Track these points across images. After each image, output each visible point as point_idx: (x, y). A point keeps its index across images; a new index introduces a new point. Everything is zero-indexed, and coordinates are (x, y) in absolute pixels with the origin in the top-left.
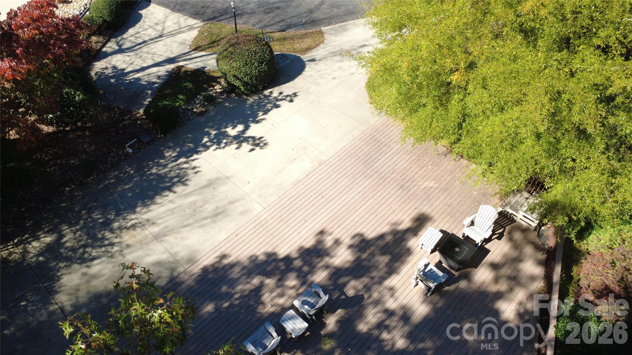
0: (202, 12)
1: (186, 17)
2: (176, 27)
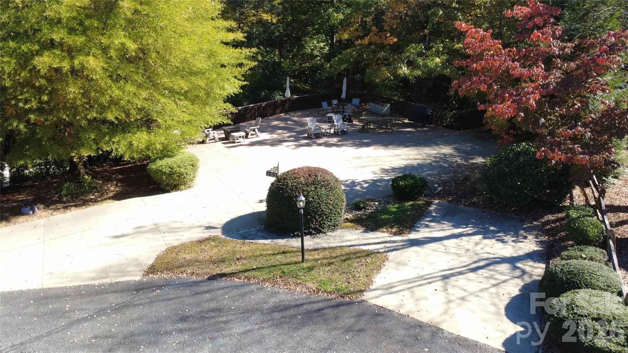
0: (364, 318)
1: (402, 311)
2: (419, 292)
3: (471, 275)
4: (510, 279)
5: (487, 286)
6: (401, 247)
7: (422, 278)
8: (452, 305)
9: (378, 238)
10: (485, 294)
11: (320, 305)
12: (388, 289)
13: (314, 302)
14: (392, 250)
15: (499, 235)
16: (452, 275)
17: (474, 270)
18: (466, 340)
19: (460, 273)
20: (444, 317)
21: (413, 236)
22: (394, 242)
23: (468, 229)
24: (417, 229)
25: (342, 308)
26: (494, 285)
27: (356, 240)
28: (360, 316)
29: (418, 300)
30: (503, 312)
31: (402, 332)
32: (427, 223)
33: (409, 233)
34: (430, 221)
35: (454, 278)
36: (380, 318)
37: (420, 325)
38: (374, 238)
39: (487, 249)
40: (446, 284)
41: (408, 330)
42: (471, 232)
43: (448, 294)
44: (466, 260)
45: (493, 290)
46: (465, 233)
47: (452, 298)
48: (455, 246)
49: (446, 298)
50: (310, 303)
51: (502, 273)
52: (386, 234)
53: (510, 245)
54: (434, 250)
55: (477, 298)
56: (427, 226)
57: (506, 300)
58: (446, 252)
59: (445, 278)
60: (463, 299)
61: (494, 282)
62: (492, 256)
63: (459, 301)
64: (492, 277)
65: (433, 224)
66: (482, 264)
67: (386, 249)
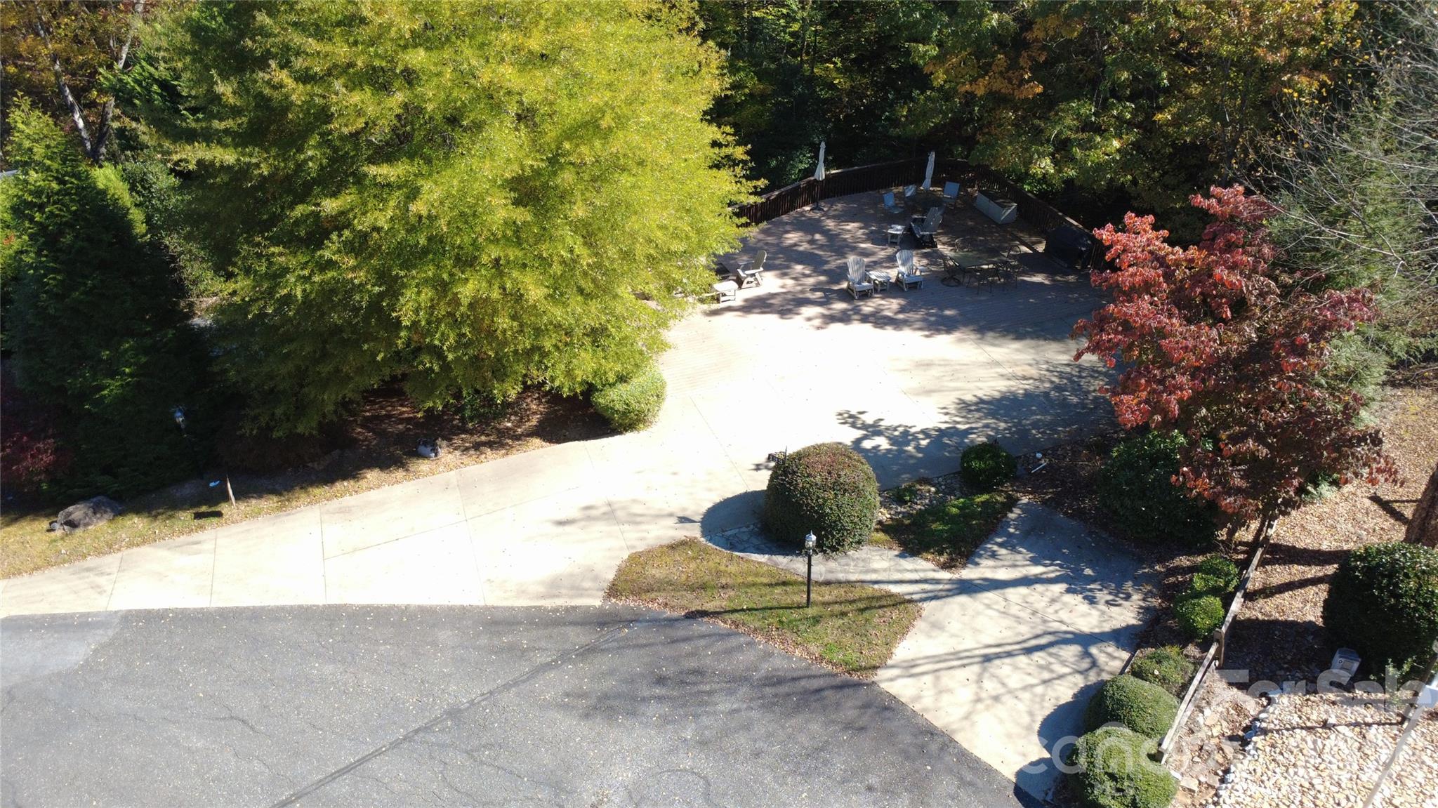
1: (917, 707)
2: (948, 679)
3: (1022, 660)
4: (1070, 674)
5: (1035, 681)
6: (944, 594)
7: (956, 655)
8: (980, 706)
9: (916, 571)
10: (1026, 696)
11: (820, 683)
12: (909, 668)
13: (815, 677)
14: (931, 599)
15: (1092, 586)
16: (998, 656)
17: (1029, 651)
18: (977, 760)
19: (1009, 654)
20: (965, 723)
21: (969, 573)
22: (938, 582)
23: (1052, 568)
24: (977, 560)
25: (846, 691)
26: (1045, 682)
27: (885, 570)
28: (866, 706)
29: (941, 692)
30: (1037, 726)
31: (908, 739)
32: (995, 548)
33: (964, 566)
34: (1001, 545)
35: (997, 662)
36: (888, 714)
37: (931, 732)
38: (911, 571)
39: (1064, 615)
40: (985, 670)
41: (916, 736)
42: (1053, 575)
43: (981, 688)
44: (1025, 631)
45: (1039, 690)
46: (1045, 576)
47: (984, 695)
48: (1019, 602)
49: (977, 694)
50: (809, 677)
51: (1063, 663)
52: (930, 565)
53: (1098, 610)
54: (988, 606)
55: (1015, 701)
56: (994, 555)
57: (1048, 709)
58: (1004, 613)
59: (987, 659)
60: (996, 698)
61: (1046, 675)
62: (1064, 628)
63: (989, 702)
64: (1046, 668)
65: (1003, 551)
66: (1043, 641)
67: (924, 595)
